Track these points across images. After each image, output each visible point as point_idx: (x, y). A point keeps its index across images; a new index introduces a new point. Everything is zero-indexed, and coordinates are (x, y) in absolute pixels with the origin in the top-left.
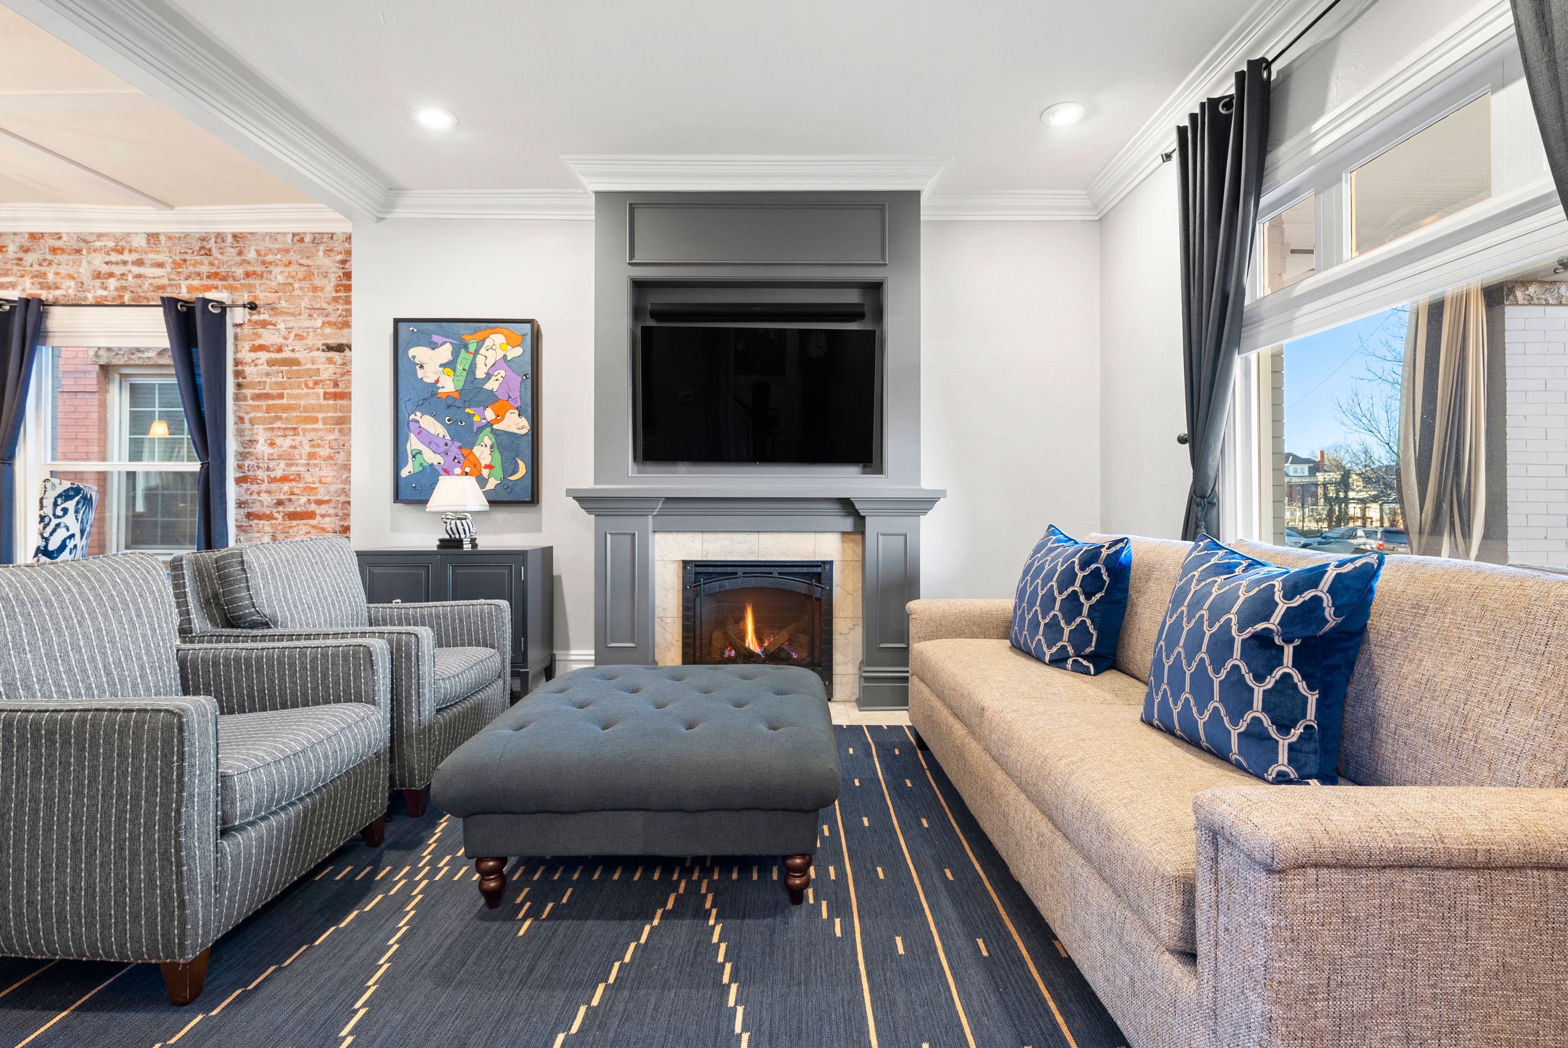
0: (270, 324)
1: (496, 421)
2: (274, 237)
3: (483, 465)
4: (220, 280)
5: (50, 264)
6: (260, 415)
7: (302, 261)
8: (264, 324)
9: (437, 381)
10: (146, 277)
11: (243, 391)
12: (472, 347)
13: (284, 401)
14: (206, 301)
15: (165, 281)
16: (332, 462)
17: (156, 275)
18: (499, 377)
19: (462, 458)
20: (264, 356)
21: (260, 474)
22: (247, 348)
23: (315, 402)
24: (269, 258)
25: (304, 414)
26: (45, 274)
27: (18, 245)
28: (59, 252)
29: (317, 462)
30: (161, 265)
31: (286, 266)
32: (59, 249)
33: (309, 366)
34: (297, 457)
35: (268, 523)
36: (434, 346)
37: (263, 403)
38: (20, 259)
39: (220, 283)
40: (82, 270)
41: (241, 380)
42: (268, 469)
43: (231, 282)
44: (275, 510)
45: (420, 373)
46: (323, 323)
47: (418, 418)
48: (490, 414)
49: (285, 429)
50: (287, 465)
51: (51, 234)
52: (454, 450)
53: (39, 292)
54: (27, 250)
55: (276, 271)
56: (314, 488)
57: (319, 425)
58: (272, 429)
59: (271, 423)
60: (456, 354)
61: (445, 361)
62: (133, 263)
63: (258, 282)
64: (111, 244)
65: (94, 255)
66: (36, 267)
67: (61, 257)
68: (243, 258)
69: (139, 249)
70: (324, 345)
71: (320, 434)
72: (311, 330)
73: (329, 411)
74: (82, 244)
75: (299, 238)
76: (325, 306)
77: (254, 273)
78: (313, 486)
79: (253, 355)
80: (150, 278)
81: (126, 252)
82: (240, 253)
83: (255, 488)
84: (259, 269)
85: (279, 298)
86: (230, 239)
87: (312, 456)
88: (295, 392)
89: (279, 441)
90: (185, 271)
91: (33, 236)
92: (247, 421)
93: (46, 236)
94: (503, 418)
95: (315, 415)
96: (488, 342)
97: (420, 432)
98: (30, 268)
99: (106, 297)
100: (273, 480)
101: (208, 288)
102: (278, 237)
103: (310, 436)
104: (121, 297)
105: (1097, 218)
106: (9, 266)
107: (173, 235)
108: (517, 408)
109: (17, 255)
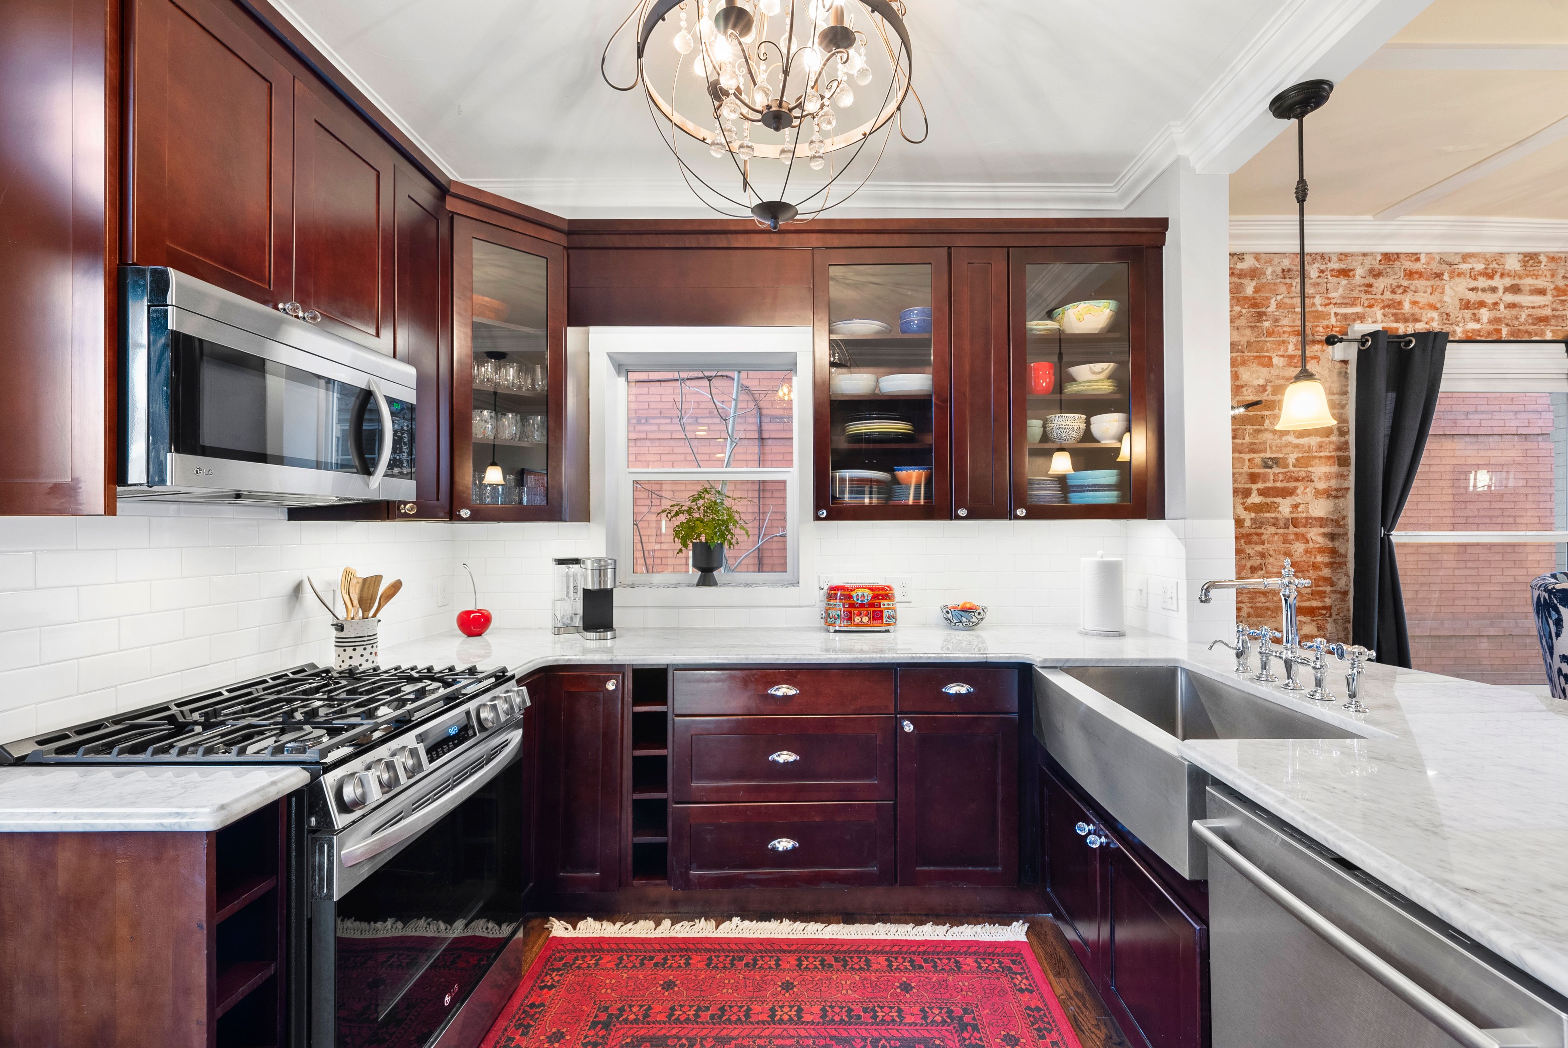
5: (1405, 291)
10: (1522, 307)
15: (1548, 312)
17: (1536, 305)
26: (1400, 303)
27: (1367, 267)
28: (1416, 276)
30: (1542, 292)
32: (1416, 273)
38: (1370, 286)
40: (1446, 299)
51: (1407, 255)
53: (1395, 325)
54: (1377, 275)
62: (1507, 290)
64: (1480, 267)
65: (1457, 279)
66: (1388, 295)
67: (1420, 283)
69: (1512, 273)
74: (1445, 267)
80: (1528, 308)
81: (1497, 277)
91: (1388, 258)
93: (1403, 256)
98: (1380, 296)
99: (1479, 331)
104: (1499, 331)
106: (1355, 294)
107: (1557, 256)
109: (1366, 281)
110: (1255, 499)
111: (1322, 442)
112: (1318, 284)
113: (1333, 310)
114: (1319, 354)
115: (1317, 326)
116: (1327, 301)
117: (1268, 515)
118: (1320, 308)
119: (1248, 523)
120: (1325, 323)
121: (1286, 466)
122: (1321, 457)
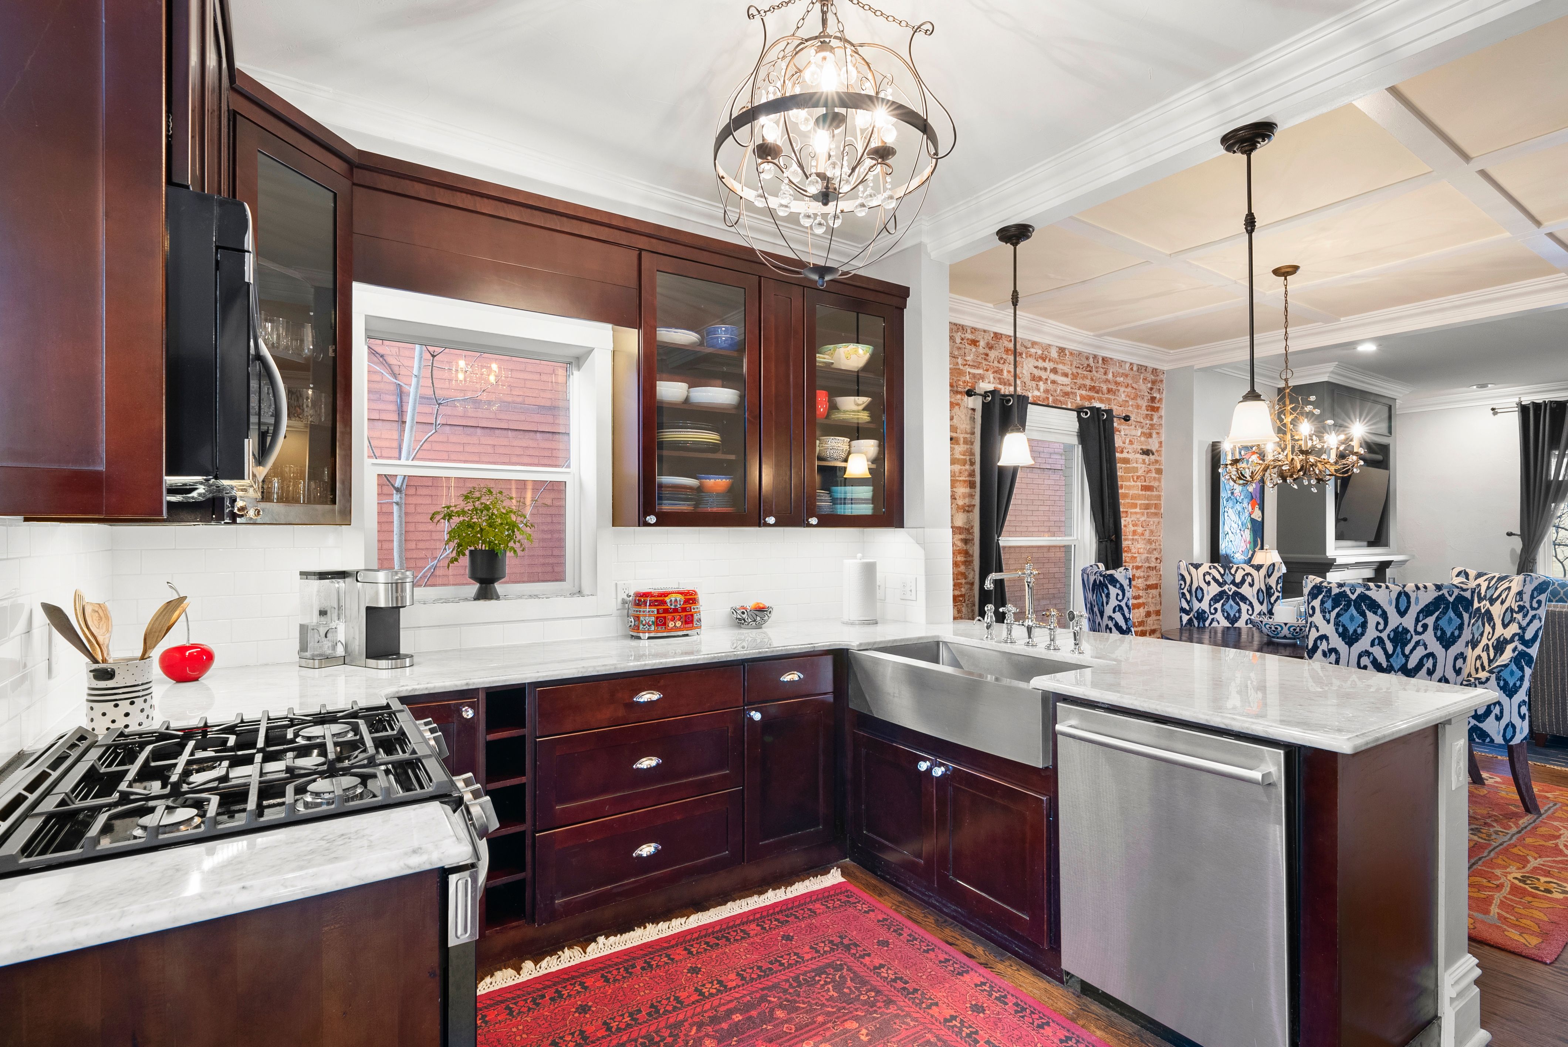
0: (1118, 431)
4: (1095, 392)
5: (1005, 362)
7: (1133, 385)
10: (1058, 384)
15: (1069, 389)
16: (1143, 537)
17: (1064, 383)
23: (1136, 492)
24: (1118, 379)
26: (1002, 370)
27: (986, 341)
28: (1010, 353)
29: (1137, 537)
30: (1066, 375)
31: (1126, 387)
32: (1010, 350)
33: (1135, 465)
38: (987, 355)
46: (1141, 433)
53: (999, 386)
54: (991, 347)
56: (1136, 557)
57: (1138, 510)
62: (1051, 371)
63: (1113, 397)
64: (1040, 352)
65: (1031, 359)
66: (996, 364)
68: (1106, 377)
69: (1054, 360)
70: (1141, 449)
71: (1138, 516)
72: (1136, 438)
73: (1142, 500)
74: (1024, 349)
75: (1131, 367)
76: (1142, 420)
77: (1112, 390)
78: (1135, 555)
80: (1061, 385)
81: (1047, 361)
82: (1105, 373)
84: (1114, 387)
86: (1101, 361)
88: (1128, 484)
90: (1078, 382)
93: (1004, 337)
95: (1136, 501)
98: (992, 364)
99: (1039, 397)
102: (1123, 364)
103: (1134, 518)
104: (1048, 399)
106: (979, 360)
107: (1073, 352)
109: (985, 351)
111: (961, 469)
112: (960, 348)
113: (969, 370)
114: (960, 402)
115: (959, 380)
116: (965, 363)
118: (961, 367)
120: (964, 379)
122: (960, 481)
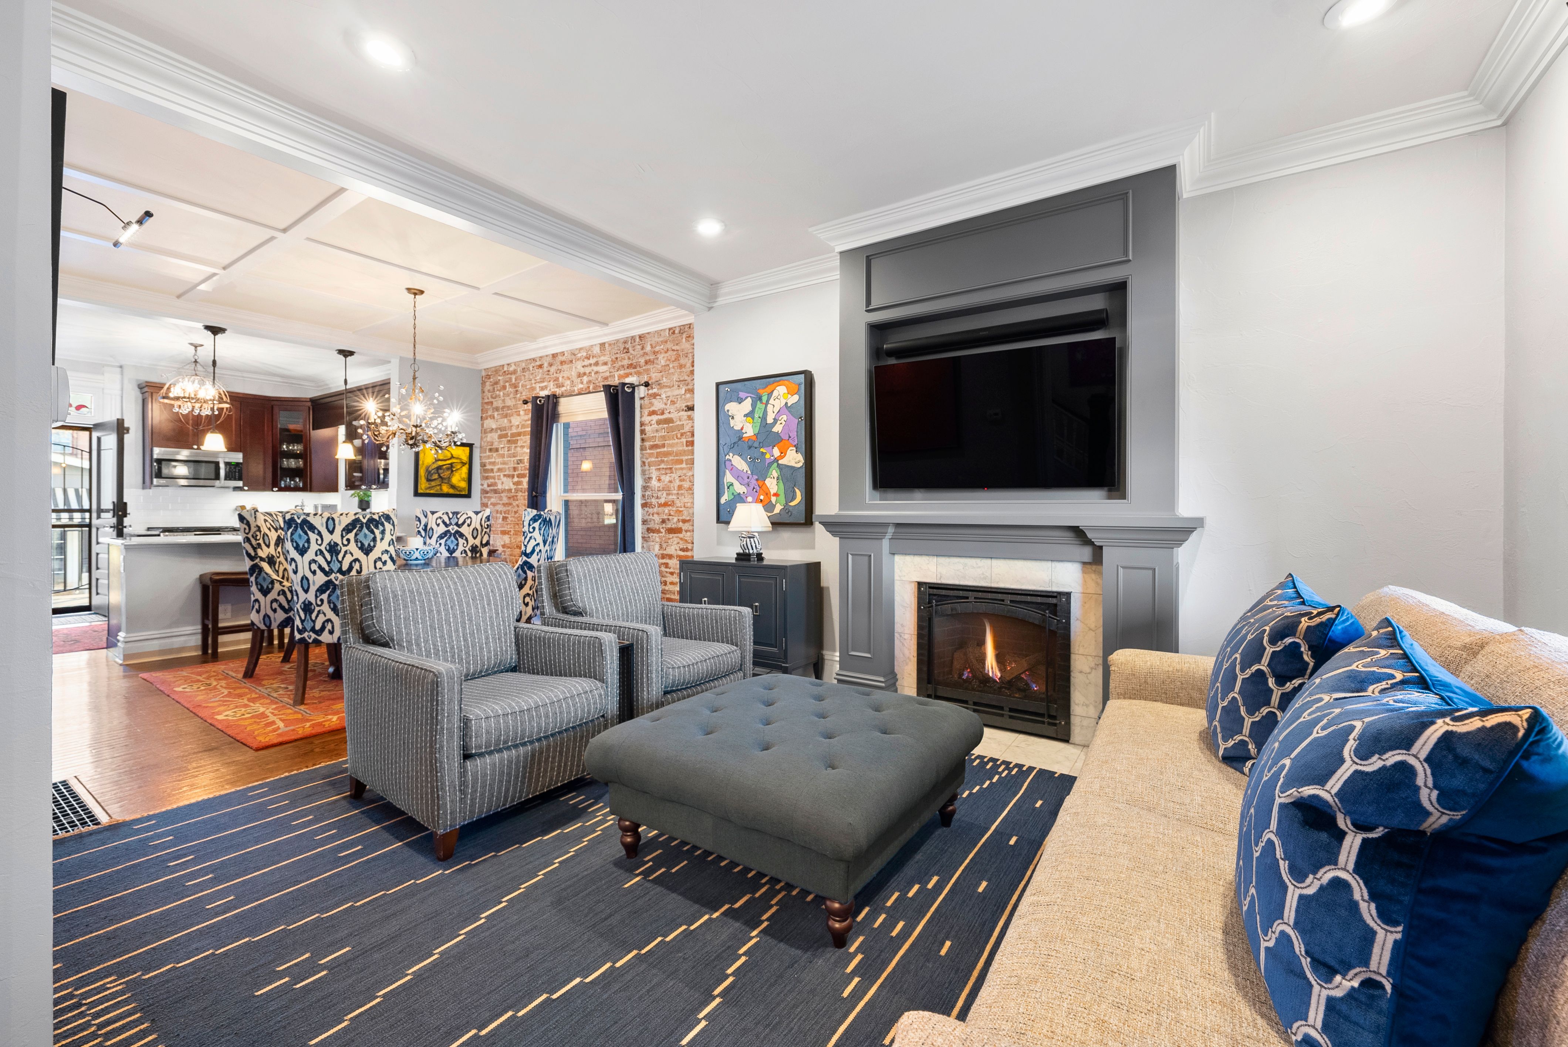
0: (658, 395)
1: (781, 457)
2: (658, 333)
3: (772, 494)
4: (634, 368)
5: (560, 372)
6: (653, 459)
7: (674, 348)
8: (655, 396)
9: (742, 429)
10: (598, 373)
11: (645, 444)
12: (764, 399)
13: (665, 449)
14: (624, 384)
15: (606, 374)
17: (603, 371)
18: (783, 420)
19: (758, 488)
20: (655, 418)
21: (654, 501)
22: (646, 414)
23: (681, 448)
24: (657, 349)
25: (676, 458)
26: (558, 378)
27: (548, 362)
29: (683, 492)
30: (605, 364)
31: (666, 352)
33: (678, 423)
34: (672, 489)
35: (657, 535)
36: (740, 401)
37: (654, 451)
38: (549, 371)
39: (633, 371)
40: (573, 373)
41: (644, 436)
42: (657, 498)
43: (638, 369)
44: (661, 527)
45: (732, 423)
46: (686, 391)
47: (730, 458)
48: (776, 452)
49: (666, 469)
50: (668, 494)
51: (560, 353)
52: (753, 482)
53: (556, 390)
54: (551, 365)
55: (660, 356)
56: (681, 511)
57: (684, 466)
58: (659, 469)
59: (659, 465)
60: (754, 406)
61: (747, 411)
62: (594, 364)
63: (652, 366)
64: (585, 354)
65: (578, 362)
66: (555, 375)
67: (565, 367)
68: (644, 351)
69: (597, 354)
70: (686, 406)
71: (684, 471)
72: (679, 397)
73: (688, 455)
74: (573, 357)
75: (672, 331)
76: (686, 378)
77: (650, 360)
78: (681, 509)
79: (650, 418)
81: (591, 358)
82: (643, 348)
83: (651, 510)
84: (652, 357)
85: (662, 376)
86: (638, 340)
87: (680, 487)
88: (671, 442)
89: (663, 477)
90: (617, 365)
91: (554, 356)
92: (647, 464)
94: (785, 455)
95: (681, 458)
96: (775, 393)
97: (733, 468)
98: (552, 376)
99: (583, 388)
100: (660, 505)
101: (627, 375)
102: (662, 332)
103: (679, 473)
104: (589, 387)
105: (1499, 122)
106: (544, 376)
107: (611, 343)
108: (795, 446)
109: (548, 369)
110: (516, 479)
112: (533, 373)
113: (538, 385)
117: (520, 487)
118: (534, 385)
119: (513, 491)
121: (524, 463)
